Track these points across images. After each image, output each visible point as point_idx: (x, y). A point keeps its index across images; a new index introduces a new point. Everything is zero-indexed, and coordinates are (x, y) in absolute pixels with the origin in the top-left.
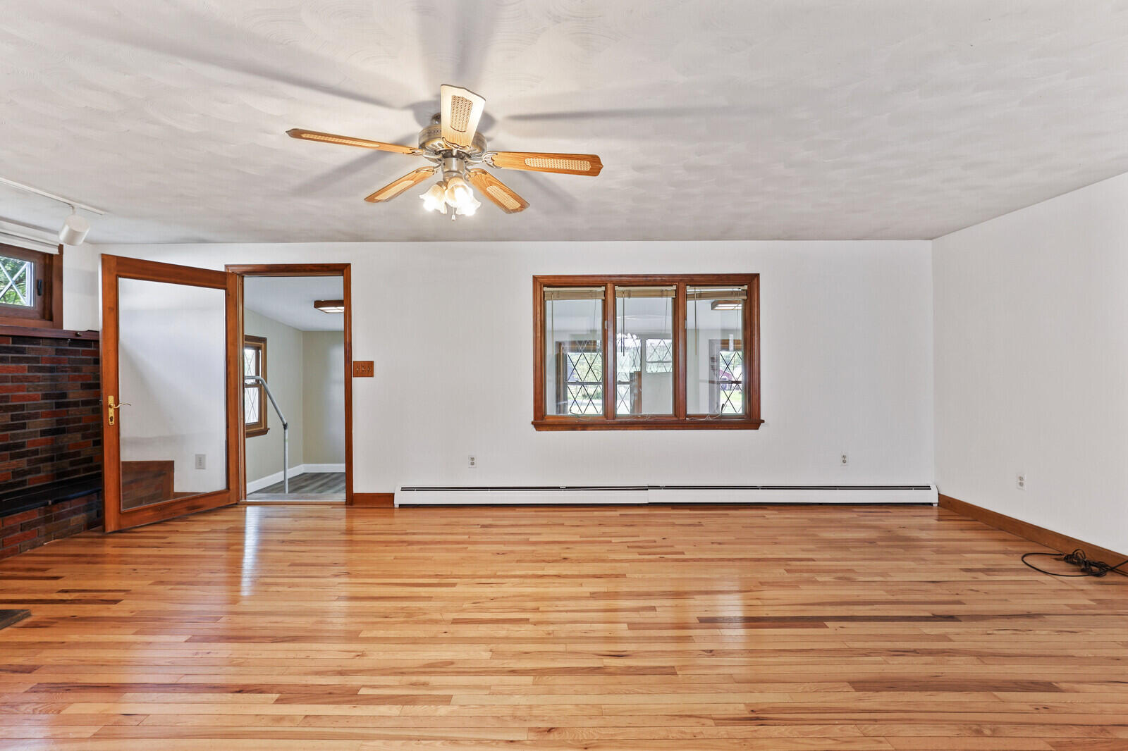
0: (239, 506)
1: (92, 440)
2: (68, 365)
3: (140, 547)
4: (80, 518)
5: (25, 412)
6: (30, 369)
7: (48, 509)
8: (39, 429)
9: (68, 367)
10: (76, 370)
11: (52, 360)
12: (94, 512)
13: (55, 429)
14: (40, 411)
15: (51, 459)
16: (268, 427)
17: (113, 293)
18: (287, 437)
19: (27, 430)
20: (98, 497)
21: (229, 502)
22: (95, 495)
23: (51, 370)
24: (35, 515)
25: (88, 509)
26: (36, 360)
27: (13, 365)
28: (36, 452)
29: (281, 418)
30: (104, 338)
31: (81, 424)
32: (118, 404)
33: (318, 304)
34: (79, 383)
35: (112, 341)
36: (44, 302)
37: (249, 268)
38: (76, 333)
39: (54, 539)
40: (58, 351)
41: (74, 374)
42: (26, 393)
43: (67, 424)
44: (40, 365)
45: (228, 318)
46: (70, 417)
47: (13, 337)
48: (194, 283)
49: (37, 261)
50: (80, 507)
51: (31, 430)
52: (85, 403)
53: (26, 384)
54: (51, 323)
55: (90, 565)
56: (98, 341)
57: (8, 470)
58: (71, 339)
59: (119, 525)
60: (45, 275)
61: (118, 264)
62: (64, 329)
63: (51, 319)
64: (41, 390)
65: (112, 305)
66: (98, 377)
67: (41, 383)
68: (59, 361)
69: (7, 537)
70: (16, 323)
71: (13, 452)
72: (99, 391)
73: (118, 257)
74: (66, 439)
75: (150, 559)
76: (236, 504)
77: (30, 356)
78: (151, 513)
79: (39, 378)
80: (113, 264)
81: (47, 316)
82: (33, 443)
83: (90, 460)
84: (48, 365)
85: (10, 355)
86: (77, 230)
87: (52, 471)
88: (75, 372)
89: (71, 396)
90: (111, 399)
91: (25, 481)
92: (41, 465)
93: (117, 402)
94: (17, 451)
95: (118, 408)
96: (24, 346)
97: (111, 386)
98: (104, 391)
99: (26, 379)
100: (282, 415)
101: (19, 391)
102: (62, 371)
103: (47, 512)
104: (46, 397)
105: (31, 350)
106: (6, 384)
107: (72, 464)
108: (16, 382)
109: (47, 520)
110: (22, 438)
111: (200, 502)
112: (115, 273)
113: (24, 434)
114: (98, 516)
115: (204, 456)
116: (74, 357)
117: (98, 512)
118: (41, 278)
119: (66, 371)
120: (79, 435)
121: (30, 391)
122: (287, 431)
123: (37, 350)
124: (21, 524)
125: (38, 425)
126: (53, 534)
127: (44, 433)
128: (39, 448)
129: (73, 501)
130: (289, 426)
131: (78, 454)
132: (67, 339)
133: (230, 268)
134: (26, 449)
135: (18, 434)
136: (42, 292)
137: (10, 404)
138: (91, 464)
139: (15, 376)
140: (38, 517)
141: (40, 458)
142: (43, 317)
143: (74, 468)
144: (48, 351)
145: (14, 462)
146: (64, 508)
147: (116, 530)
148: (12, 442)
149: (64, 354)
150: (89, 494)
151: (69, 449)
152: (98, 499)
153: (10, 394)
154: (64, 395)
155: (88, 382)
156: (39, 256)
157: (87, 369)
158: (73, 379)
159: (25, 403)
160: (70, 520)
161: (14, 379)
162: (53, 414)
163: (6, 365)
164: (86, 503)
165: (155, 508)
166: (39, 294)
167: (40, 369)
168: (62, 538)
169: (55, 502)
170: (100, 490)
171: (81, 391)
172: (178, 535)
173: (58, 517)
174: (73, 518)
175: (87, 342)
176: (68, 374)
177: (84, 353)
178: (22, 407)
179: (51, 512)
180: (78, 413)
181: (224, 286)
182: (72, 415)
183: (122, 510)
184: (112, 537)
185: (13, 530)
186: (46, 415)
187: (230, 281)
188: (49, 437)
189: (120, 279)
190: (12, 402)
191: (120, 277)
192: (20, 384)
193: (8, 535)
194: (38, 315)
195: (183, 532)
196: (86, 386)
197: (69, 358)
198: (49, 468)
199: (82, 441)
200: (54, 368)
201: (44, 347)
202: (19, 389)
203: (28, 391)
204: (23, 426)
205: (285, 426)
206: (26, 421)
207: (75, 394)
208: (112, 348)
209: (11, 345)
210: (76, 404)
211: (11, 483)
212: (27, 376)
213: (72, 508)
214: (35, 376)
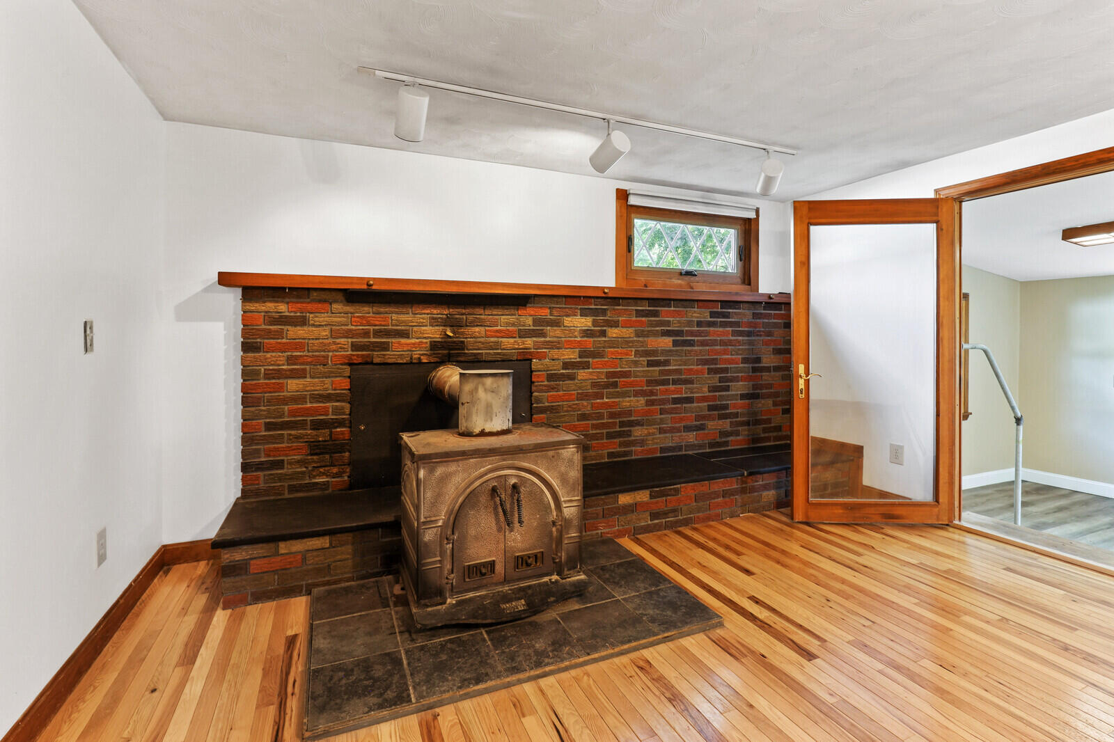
0: (951, 529)
1: (781, 407)
2: (763, 329)
3: (830, 558)
4: (769, 495)
5: (729, 375)
6: (734, 333)
7: (744, 479)
8: (739, 392)
9: (763, 331)
10: (769, 334)
11: (750, 324)
12: (783, 491)
13: (751, 394)
14: (740, 375)
15: (748, 423)
16: (969, 411)
17: (804, 246)
18: (1021, 439)
19: (730, 393)
20: (787, 474)
21: (938, 519)
22: (784, 472)
23: (749, 334)
24: (733, 484)
25: (777, 486)
26: (737, 324)
27: (721, 329)
28: (736, 415)
29: (1013, 408)
30: (795, 299)
31: (772, 391)
32: (809, 374)
33: (1069, 234)
34: (771, 348)
35: (803, 300)
36: (744, 267)
37: (967, 188)
38: (769, 297)
39: (749, 512)
40: (755, 315)
41: (767, 338)
42: (730, 357)
43: (761, 390)
44: (741, 329)
45: (941, 262)
46: (763, 382)
47: (721, 301)
48: (895, 219)
49: (739, 227)
50: (769, 483)
51: (733, 393)
52: (777, 369)
53: (730, 347)
54: (749, 287)
55: (779, 567)
56: (789, 304)
57: (715, 429)
58: (766, 303)
59: (807, 516)
60: (745, 241)
61: (810, 209)
62: (760, 292)
63: (749, 284)
64: (741, 354)
65: (804, 259)
66: (789, 342)
67: (740, 347)
68: (755, 325)
69: (713, 501)
70: (725, 288)
71: (720, 412)
72: (790, 358)
73: (810, 202)
74: (760, 405)
75: (844, 587)
76: (947, 525)
77: (733, 320)
78: (841, 511)
79: (739, 342)
80: (805, 210)
81: (746, 282)
82: (735, 406)
83: (778, 428)
84: (746, 329)
85: (719, 320)
86: (772, 175)
87: (748, 435)
88: (768, 336)
89: (764, 360)
90: (802, 368)
91: (728, 442)
92: (740, 428)
93: (807, 372)
94: (723, 412)
95: (809, 379)
96: (729, 310)
97: (802, 354)
98: (794, 359)
99: (730, 343)
100: (1015, 404)
101: (724, 354)
102: (758, 335)
103: (743, 482)
104: (745, 360)
105: (736, 314)
106: (716, 347)
107: (765, 430)
108: (723, 346)
109: (743, 491)
110: (727, 400)
111: (898, 511)
112: (807, 221)
113: (728, 396)
114: (786, 496)
115: (902, 447)
116: (767, 321)
117: (786, 491)
118: (742, 243)
119: (761, 336)
120: (770, 402)
121: (733, 355)
122: (1021, 427)
123: (739, 314)
124: (723, 490)
125: (739, 388)
126: (747, 506)
127: (743, 397)
128: (739, 411)
129: (765, 475)
130: (1024, 422)
131: (769, 421)
132: (761, 303)
133: (942, 193)
134: (730, 411)
135: (723, 395)
136: (743, 258)
137: (718, 366)
138: (780, 433)
139: (723, 340)
140: (736, 486)
141: (740, 421)
142: (744, 282)
143: (767, 435)
144: (745, 315)
145: (720, 422)
146: (757, 482)
147: (804, 520)
148: (719, 403)
149: (760, 318)
150: (779, 470)
151: (762, 416)
152: (787, 477)
153: (719, 357)
154: (758, 360)
155: (779, 347)
156: (741, 222)
157: (778, 333)
158: (766, 343)
159: (729, 366)
160: (761, 495)
161: (723, 343)
162: (749, 379)
163: (716, 329)
164: (774, 480)
165: (845, 506)
166: (741, 260)
167: (741, 333)
168: (754, 513)
169: (750, 474)
170: (789, 468)
171: (772, 356)
172: (873, 555)
173: (753, 490)
174: (765, 493)
175: (779, 304)
176: (762, 338)
177: (776, 316)
178: (726, 370)
179: (746, 483)
180: (770, 379)
181: (935, 218)
182: (766, 380)
183: (810, 499)
184: (798, 529)
185: (716, 495)
186: (743, 379)
187: (944, 209)
188: (747, 401)
189: (812, 228)
190: (720, 364)
191: (811, 225)
192: (726, 347)
193: (714, 498)
194: (739, 280)
195: (881, 553)
196: (778, 352)
197: (763, 322)
198: (746, 433)
199: (772, 408)
200: (751, 332)
201: (743, 311)
202: (725, 352)
203: (731, 355)
204: (727, 389)
205: (1018, 421)
206: (730, 384)
207: (768, 360)
208: (803, 309)
209: (719, 310)
210: (768, 369)
211: (718, 442)
212: (731, 340)
213: (764, 482)
214: (737, 340)
